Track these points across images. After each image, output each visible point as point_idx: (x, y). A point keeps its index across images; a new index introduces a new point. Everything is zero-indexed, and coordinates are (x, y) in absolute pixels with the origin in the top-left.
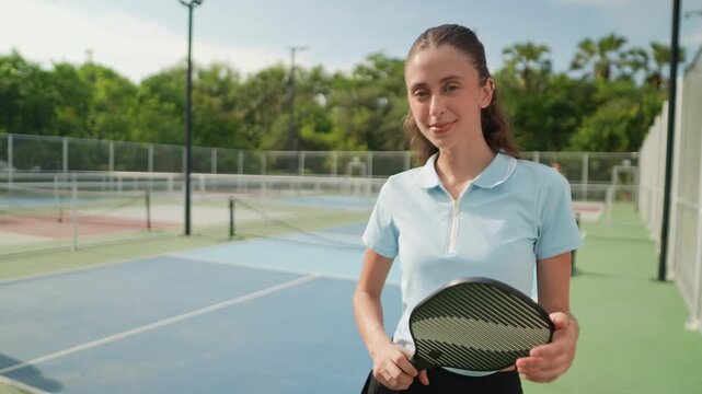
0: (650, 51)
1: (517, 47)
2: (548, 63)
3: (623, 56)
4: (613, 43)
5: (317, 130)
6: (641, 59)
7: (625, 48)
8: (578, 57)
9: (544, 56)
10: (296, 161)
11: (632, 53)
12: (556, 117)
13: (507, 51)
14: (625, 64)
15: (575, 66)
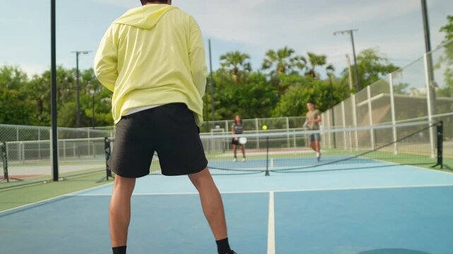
0: (307, 58)
1: (228, 55)
2: (249, 65)
3: (292, 60)
4: (286, 53)
5: (99, 112)
6: (302, 62)
7: (293, 56)
8: (266, 61)
9: (246, 61)
10: (86, 133)
11: (296, 59)
12: (257, 98)
13: (223, 58)
14: (294, 66)
15: (265, 67)
